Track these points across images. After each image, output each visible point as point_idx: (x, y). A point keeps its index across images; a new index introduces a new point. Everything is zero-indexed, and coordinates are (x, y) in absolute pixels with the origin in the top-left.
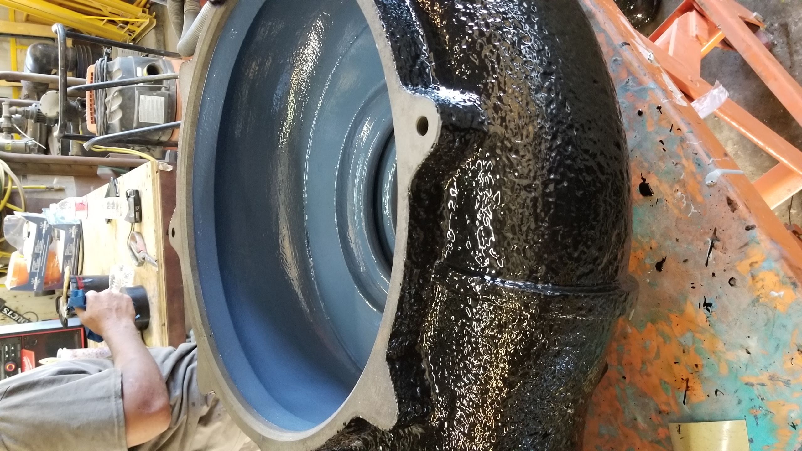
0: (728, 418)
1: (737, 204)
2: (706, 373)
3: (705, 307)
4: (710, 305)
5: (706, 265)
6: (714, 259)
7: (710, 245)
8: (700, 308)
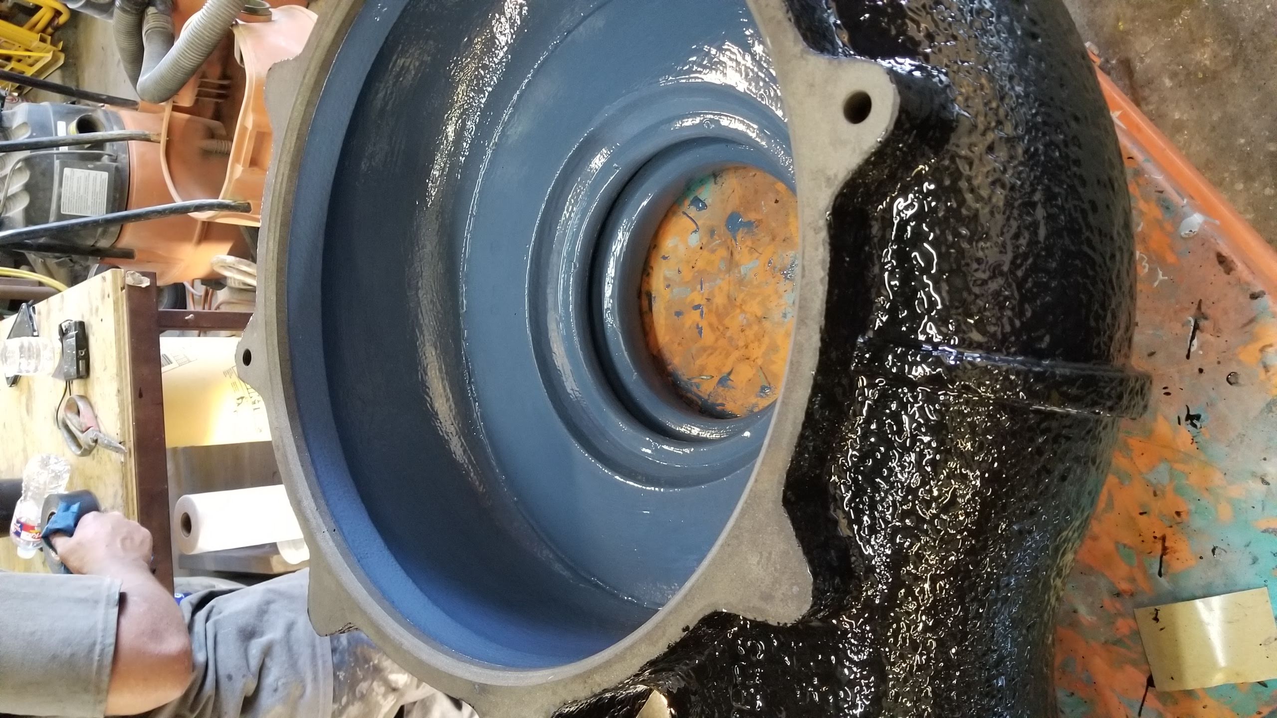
0: (1238, 588)
1: (1232, 261)
2: (1197, 522)
3: (1189, 421)
4: (1198, 417)
5: (1188, 357)
6: (1201, 347)
7: (1192, 328)
8: (1179, 423)
